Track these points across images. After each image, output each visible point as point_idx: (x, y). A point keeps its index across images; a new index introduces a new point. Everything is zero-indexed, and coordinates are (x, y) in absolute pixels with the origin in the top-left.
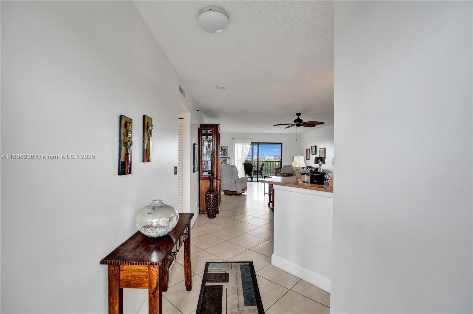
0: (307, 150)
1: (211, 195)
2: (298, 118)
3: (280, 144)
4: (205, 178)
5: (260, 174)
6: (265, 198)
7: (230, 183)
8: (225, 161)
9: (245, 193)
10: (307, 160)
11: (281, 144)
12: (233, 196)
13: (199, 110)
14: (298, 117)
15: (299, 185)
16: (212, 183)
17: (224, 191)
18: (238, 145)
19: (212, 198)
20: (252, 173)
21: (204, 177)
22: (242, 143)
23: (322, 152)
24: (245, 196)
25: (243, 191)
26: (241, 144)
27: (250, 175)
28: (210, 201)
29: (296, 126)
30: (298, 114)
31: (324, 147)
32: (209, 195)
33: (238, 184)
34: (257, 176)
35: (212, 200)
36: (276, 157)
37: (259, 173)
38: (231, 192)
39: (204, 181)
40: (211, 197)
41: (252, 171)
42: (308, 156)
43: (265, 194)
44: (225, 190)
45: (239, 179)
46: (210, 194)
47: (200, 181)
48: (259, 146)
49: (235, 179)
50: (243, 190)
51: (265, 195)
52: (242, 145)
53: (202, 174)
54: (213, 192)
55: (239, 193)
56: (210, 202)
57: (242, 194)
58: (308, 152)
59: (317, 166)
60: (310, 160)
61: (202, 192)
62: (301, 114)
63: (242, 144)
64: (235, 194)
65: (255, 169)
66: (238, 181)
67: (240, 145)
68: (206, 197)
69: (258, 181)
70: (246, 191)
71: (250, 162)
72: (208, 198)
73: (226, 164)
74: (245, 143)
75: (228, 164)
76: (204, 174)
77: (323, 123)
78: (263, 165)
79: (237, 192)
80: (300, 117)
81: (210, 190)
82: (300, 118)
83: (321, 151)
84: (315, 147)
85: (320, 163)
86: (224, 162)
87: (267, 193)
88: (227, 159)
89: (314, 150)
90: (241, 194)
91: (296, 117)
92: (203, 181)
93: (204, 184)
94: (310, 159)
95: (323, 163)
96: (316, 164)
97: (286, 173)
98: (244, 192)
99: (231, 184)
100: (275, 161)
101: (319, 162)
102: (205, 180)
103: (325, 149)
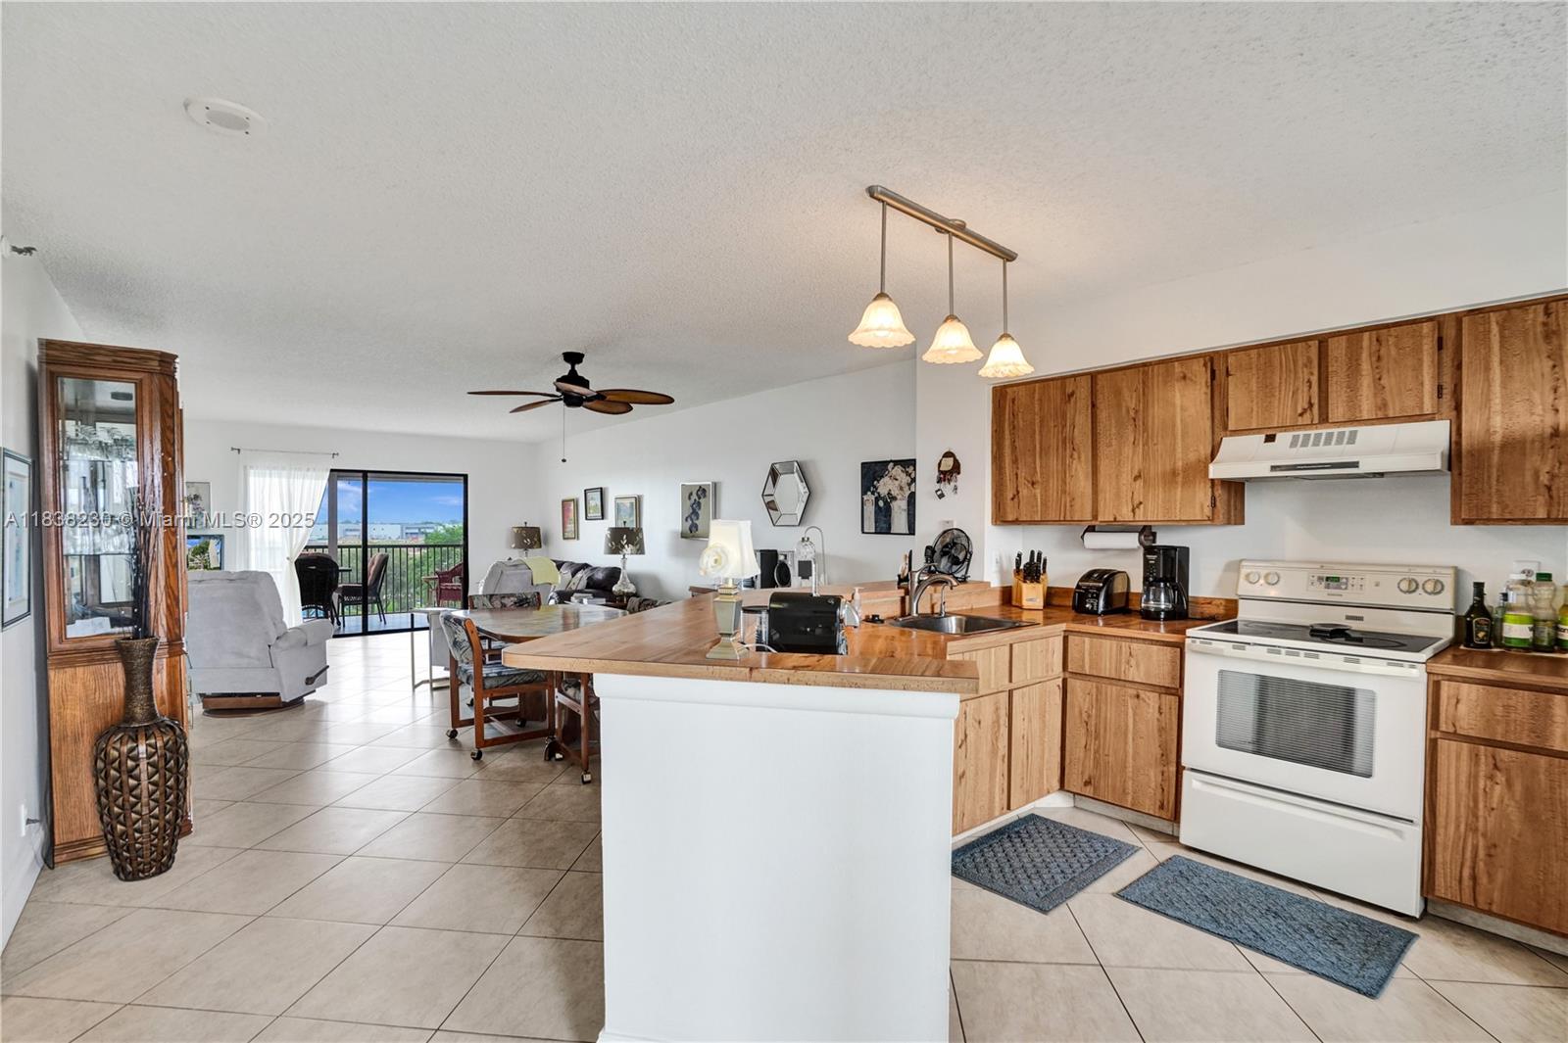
0: (564, 502)
1: (142, 748)
2: (573, 372)
3: (462, 478)
4: (89, 654)
5: (374, 598)
6: (414, 706)
7: (240, 655)
8: (203, 553)
9: (320, 694)
10: (564, 539)
11: (465, 477)
12: (256, 718)
13: (29, 250)
14: (573, 367)
15: (751, 669)
16: (140, 677)
17: (203, 696)
18: (267, 479)
19: (143, 765)
20: (335, 596)
21: (77, 651)
22: (284, 469)
23: (629, 511)
24: (320, 706)
25: (310, 688)
26: (280, 476)
27: (328, 606)
28: (132, 782)
29: (562, 402)
30: (573, 358)
31: (636, 493)
32: (125, 749)
33: (282, 659)
34: (360, 607)
35: (144, 776)
36: (408, 531)
37: (365, 595)
38: (244, 699)
39: (80, 671)
40: (136, 759)
41: (334, 587)
42: (570, 527)
43: (415, 687)
44: (209, 692)
45: (286, 633)
46: (131, 745)
47: (51, 674)
48: (368, 482)
49: (267, 633)
50: (310, 681)
51: (417, 690)
52: (284, 481)
53: (62, 631)
54: (153, 725)
55: (286, 697)
56: (136, 787)
57: (306, 698)
58: (569, 510)
59: (614, 561)
60: (578, 538)
61: (64, 738)
62: (582, 356)
63: (284, 473)
64: (269, 704)
65: (350, 578)
66: (281, 643)
67: (275, 480)
68: (100, 764)
69: (365, 632)
70: (325, 682)
71: (319, 551)
72: (118, 770)
73: (206, 567)
74: (300, 469)
75: (215, 569)
76: (80, 629)
77: (669, 400)
78: (384, 561)
79: (278, 694)
80: (581, 370)
81: (128, 717)
82: (580, 374)
83: (622, 508)
84: (599, 493)
85: (628, 549)
86: (198, 559)
87: (427, 682)
88: (208, 544)
89: (595, 500)
90: (298, 703)
91: (565, 369)
92: (70, 671)
93: (79, 686)
94: (577, 536)
95: (638, 550)
96: (615, 553)
97: (512, 595)
98: (314, 691)
99: (244, 662)
100: (407, 546)
101: (623, 547)
102: (91, 661)
103: (638, 500)
